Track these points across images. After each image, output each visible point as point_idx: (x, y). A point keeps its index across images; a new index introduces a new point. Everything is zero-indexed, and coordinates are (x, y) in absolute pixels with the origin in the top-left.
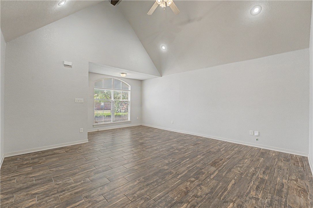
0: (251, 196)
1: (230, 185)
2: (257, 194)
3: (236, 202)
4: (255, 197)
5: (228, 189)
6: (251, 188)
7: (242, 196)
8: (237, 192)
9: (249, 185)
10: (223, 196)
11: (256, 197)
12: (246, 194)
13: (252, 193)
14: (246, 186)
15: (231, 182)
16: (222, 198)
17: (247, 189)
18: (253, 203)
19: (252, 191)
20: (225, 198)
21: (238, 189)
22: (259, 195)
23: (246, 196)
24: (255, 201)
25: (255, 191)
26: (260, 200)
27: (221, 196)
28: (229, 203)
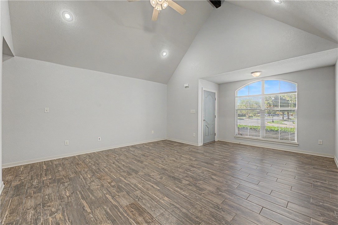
0: (58, 212)
1: (85, 204)
2: (54, 219)
3: (66, 199)
4: (54, 214)
5: (83, 200)
6: (65, 219)
7: (66, 205)
8: (73, 205)
9: (69, 222)
10: (79, 194)
11: (54, 216)
12: (65, 209)
13: (60, 215)
14: (71, 217)
15: (89, 207)
16: (78, 192)
17: (67, 215)
18: (53, 208)
19: (62, 217)
20: (77, 194)
21: (75, 207)
22: (52, 219)
23: (63, 208)
24: (52, 211)
25: (58, 220)
26: (49, 215)
27: (81, 193)
28: (70, 194)
